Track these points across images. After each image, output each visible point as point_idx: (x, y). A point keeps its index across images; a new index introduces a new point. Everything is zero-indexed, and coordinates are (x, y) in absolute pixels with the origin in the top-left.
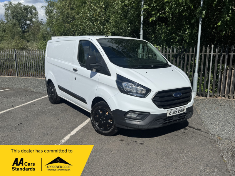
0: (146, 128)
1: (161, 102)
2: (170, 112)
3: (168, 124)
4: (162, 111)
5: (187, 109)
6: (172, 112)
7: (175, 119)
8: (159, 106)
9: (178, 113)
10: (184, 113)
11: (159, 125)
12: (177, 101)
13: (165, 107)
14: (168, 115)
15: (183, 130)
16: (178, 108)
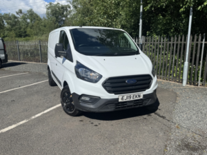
0: (97, 111)
1: (112, 87)
2: (123, 98)
3: (121, 109)
4: (113, 96)
5: (144, 96)
6: (125, 98)
7: (129, 104)
8: (110, 92)
9: (132, 99)
10: (141, 100)
11: (111, 109)
12: (131, 88)
13: (116, 93)
14: (120, 100)
15: (145, 116)
16: (132, 94)
